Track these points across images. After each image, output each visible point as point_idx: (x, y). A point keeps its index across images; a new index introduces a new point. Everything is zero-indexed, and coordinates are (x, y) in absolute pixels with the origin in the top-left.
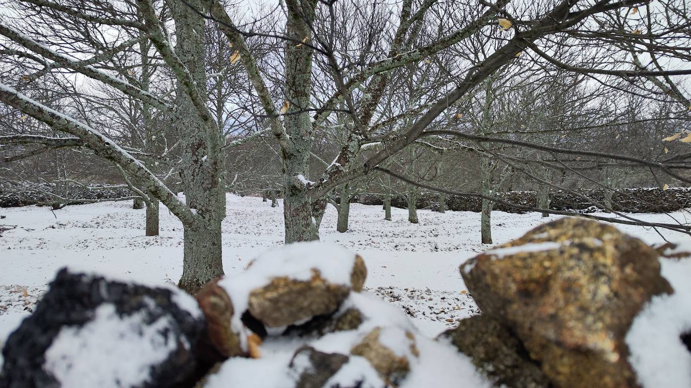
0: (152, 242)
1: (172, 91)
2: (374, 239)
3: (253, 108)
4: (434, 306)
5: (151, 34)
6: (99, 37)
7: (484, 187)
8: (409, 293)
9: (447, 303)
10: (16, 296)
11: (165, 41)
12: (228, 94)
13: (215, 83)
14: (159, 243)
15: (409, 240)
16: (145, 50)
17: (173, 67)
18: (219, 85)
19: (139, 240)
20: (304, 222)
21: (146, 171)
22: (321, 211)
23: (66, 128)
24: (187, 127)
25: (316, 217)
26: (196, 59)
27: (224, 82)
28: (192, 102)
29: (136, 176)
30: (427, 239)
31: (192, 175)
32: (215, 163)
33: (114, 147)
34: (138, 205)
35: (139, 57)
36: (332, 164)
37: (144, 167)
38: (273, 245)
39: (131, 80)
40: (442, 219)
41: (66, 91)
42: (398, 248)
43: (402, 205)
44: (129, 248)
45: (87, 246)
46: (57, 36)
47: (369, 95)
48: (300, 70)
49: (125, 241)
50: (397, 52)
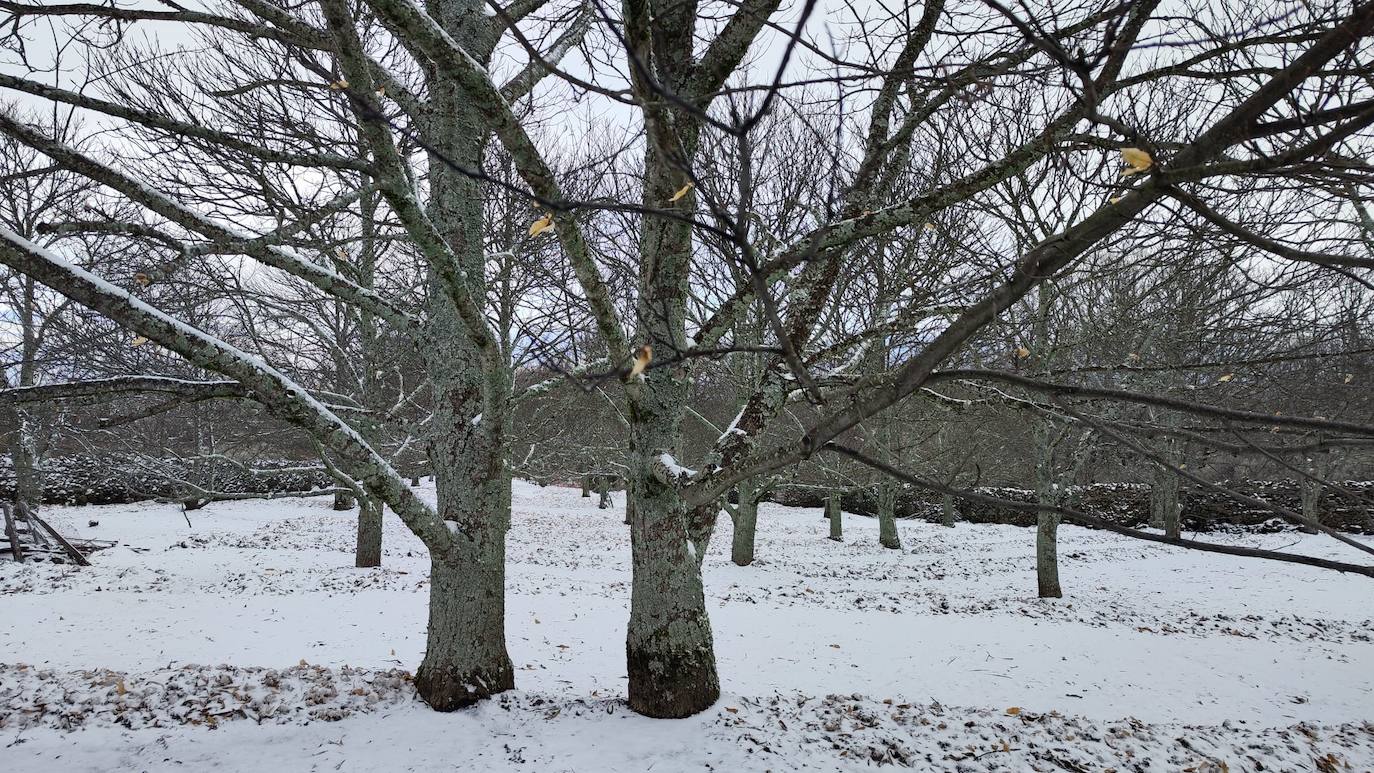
0: (368, 581)
1: (416, 284)
2: (809, 582)
3: (569, 315)
4: (950, 741)
5: (383, 181)
6: (287, 186)
7: (1040, 476)
8: (894, 710)
9: (978, 735)
10: (101, 693)
11: (409, 196)
12: (521, 289)
13: (498, 270)
14: (380, 585)
15: (884, 586)
16: (368, 209)
17: (424, 243)
18: (505, 274)
19: (343, 576)
20: (672, 552)
21: (363, 447)
22: (705, 528)
23: (217, 364)
24: (445, 359)
25: (696, 540)
26: (466, 227)
27: (515, 269)
28: (457, 311)
29: (343, 456)
30: (921, 583)
31: (452, 453)
32: (497, 430)
33: (304, 400)
34: (344, 502)
35: (358, 221)
36: (729, 430)
37: (359, 438)
38: (602, 591)
39: (341, 266)
40: (949, 540)
41: (221, 287)
42: (862, 604)
43: (865, 508)
44: (323, 593)
45: (244, 588)
46: (212, 185)
47: (804, 293)
48: (669, 247)
49: (315, 580)
50: (860, 207)
